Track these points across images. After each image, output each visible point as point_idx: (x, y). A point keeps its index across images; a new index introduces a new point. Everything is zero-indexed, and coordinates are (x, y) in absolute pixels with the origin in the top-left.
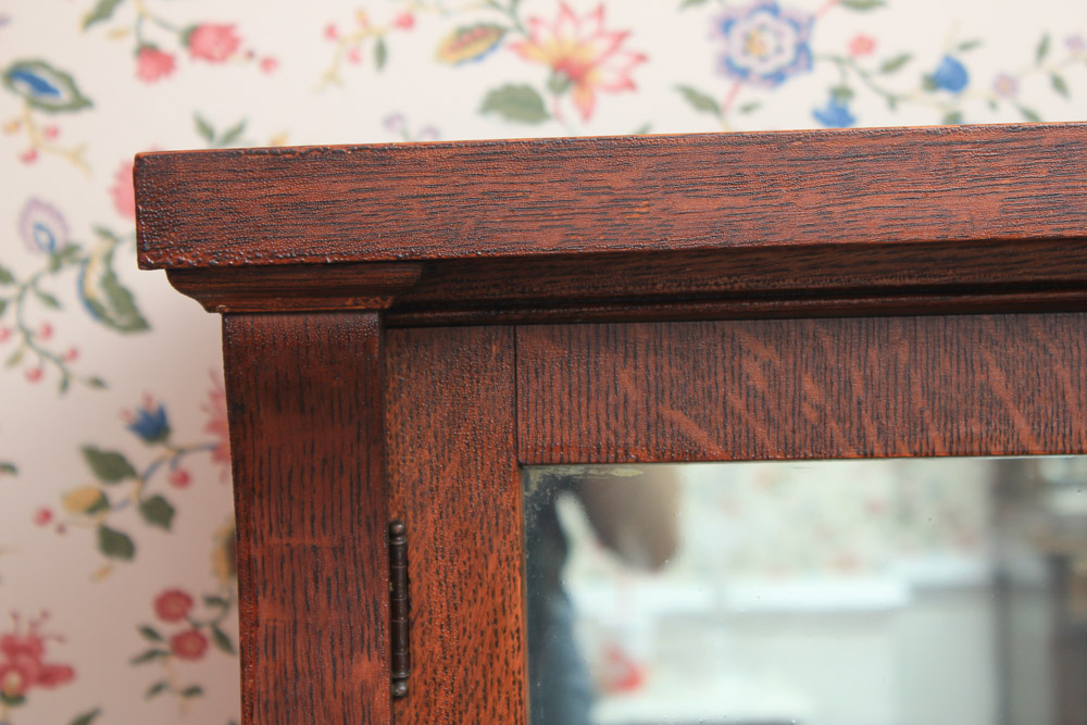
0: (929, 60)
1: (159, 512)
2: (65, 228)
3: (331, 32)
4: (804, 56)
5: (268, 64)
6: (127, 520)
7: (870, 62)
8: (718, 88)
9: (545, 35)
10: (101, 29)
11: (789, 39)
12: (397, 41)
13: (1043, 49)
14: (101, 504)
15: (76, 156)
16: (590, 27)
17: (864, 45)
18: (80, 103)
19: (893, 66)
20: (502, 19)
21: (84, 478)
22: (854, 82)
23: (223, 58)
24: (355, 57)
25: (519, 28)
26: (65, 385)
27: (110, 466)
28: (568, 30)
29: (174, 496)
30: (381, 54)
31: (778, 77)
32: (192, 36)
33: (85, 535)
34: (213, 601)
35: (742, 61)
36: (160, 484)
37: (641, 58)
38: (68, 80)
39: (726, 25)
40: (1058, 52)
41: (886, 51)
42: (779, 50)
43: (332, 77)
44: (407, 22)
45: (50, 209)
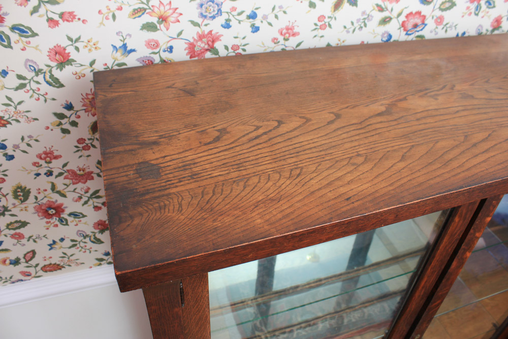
0: (248, 12)
1: (74, 124)
2: (38, 66)
3: (100, 12)
4: (220, 12)
5: (84, 21)
6: (67, 126)
7: (235, 13)
8: (199, 21)
9: (156, 10)
10: (35, 15)
11: (216, 8)
12: (117, 13)
13: (274, 9)
14: (60, 124)
15: (36, 48)
16: (167, 7)
17: (234, 9)
18: (35, 35)
19: (240, 14)
20: (145, 7)
21: (55, 119)
22: (231, 17)
23: (72, 21)
24: (107, 18)
25: (150, 9)
26: (46, 101)
27: (61, 116)
28: (162, 8)
29: (77, 120)
30: (114, 17)
31: (213, 17)
32: (62, 15)
33: (58, 130)
34: (89, 139)
35: (205, 14)
36: (73, 118)
37: (181, 14)
38: (30, 29)
39: (201, 5)
40: (277, 9)
41: (238, 10)
42: (214, 11)
43: (102, 23)
44: (120, 9)
45: (32, 61)
